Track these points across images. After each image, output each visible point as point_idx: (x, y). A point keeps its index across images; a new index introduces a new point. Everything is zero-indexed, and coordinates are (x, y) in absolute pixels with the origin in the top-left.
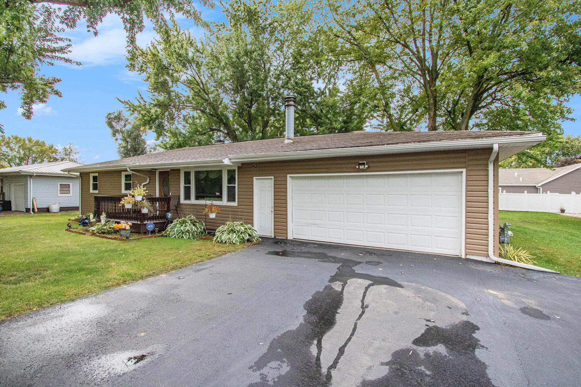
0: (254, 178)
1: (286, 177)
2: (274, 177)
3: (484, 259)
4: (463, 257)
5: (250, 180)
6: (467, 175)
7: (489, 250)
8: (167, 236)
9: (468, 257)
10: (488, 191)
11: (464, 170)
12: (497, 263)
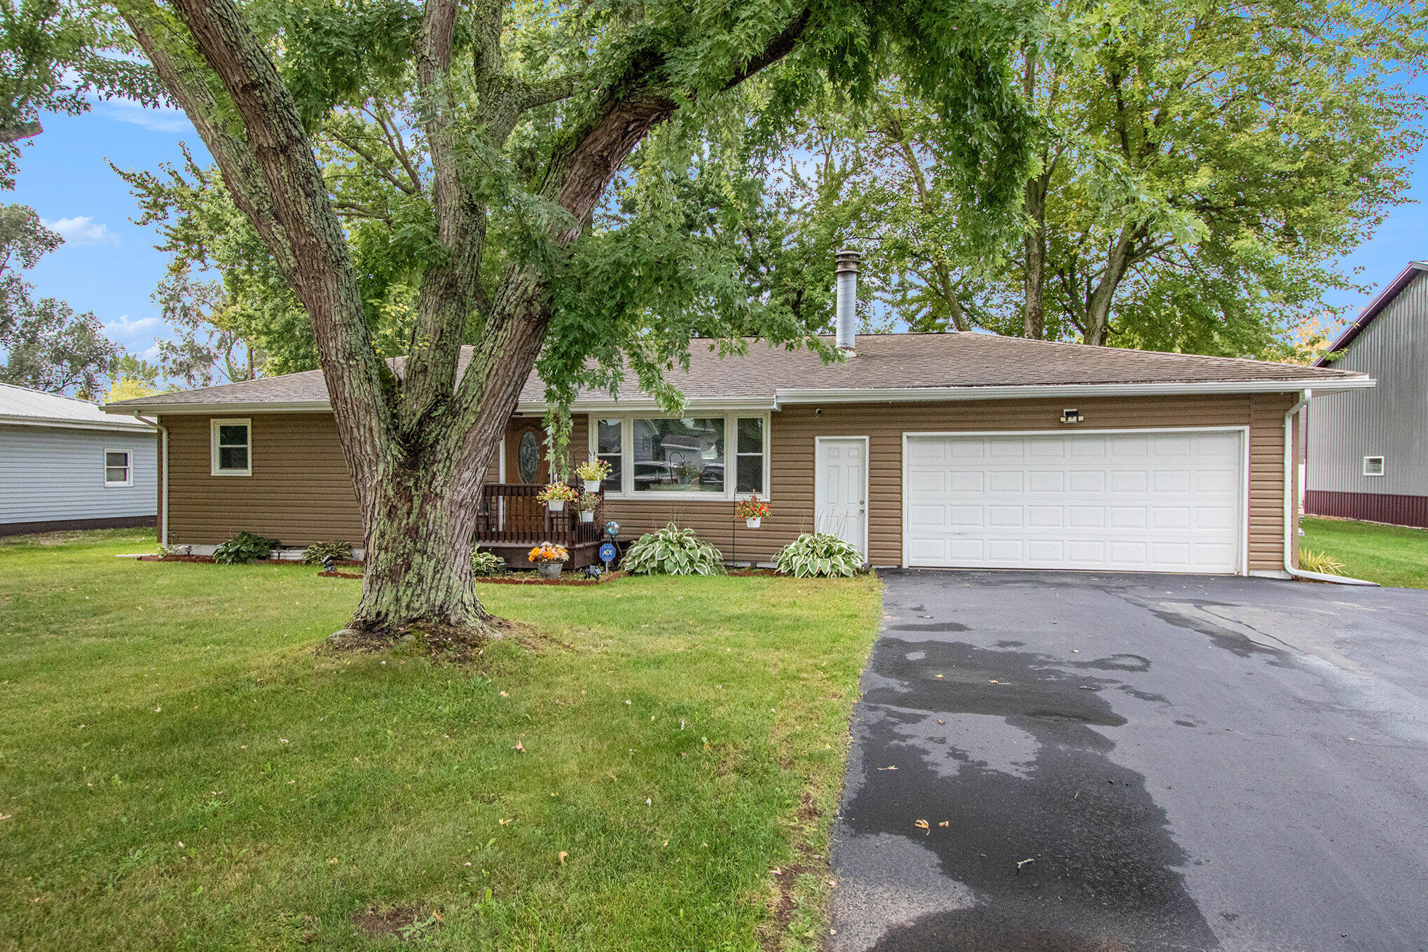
0: (817, 438)
1: (901, 437)
2: (871, 438)
3: (1276, 575)
4: (1245, 574)
5: (809, 441)
6: (1251, 437)
7: (1286, 558)
8: (647, 572)
9: (1252, 573)
10: (1283, 463)
11: (1247, 428)
12: (1296, 579)
